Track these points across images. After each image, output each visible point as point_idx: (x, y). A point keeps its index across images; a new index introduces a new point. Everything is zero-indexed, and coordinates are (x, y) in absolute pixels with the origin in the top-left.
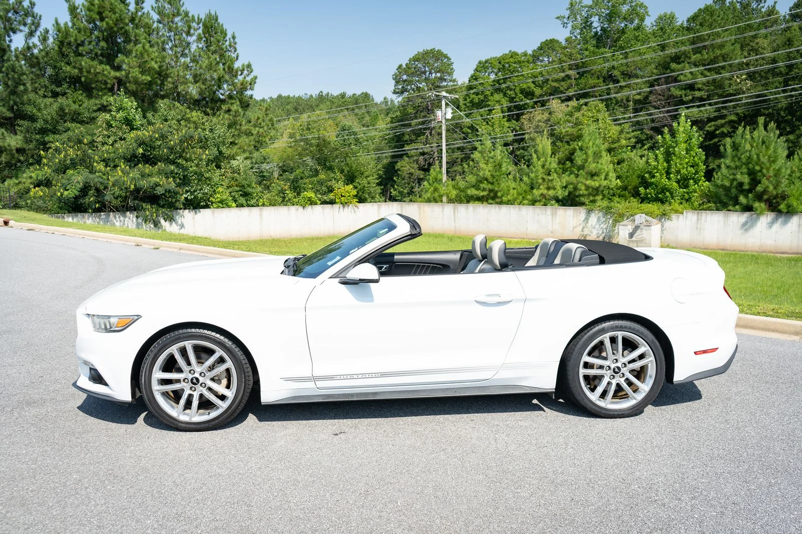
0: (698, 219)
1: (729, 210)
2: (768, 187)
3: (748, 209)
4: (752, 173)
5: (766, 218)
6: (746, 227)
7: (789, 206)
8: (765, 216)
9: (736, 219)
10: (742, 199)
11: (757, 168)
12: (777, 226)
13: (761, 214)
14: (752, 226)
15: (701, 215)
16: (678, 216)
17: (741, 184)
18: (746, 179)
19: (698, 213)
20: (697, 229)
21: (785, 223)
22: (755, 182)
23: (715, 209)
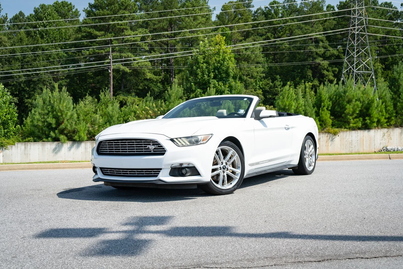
0: (25, 148)
1: (44, 141)
2: (67, 125)
3: (56, 139)
4: (56, 117)
5: (67, 145)
6: (56, 151)
7: (80, 137)
8: (66, 144)
9: (50, 146)
10: (52, 134)
11: (59, 114)
12: (73, 149)
13: (64, 142)
14: (59, 151)
15: (27, 145)
16: (12, 146)
17: (50, 124)
18: (53, 121)
19: (25, 144)
20: (25, 154)
21: (78, 147)
22: (59, 123)
23: (33, 141)
